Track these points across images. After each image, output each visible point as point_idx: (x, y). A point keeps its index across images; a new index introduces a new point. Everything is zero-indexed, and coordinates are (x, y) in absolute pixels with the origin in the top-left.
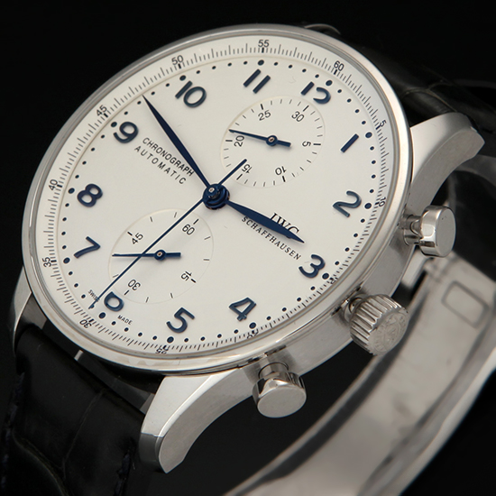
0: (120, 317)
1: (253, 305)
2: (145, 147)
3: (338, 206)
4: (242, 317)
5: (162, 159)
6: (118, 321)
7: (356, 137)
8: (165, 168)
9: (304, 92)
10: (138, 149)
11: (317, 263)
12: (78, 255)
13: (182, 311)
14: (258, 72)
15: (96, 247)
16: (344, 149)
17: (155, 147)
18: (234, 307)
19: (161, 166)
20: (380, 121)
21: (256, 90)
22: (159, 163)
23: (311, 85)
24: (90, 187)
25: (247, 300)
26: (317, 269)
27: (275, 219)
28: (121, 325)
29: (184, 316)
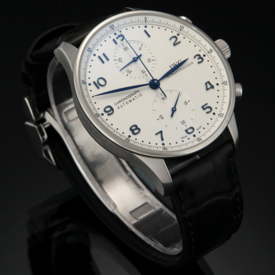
0: (197, 130)
1: (209, 82)
2: (119, 105)
3: (175, 44)
4: (212, 87)
5: (127, 100)
6: (199, 131)
7: (145, 31)
8: (132, 100)
9: (116, 43)
10: (118, 108)
11: (198, 57)
12: (162, 139)
13: (203, 107)
14: (99, 57)
15: (161, 132)
16: (149, 36)
17: (120, 101)
18: (207, 89)
19: (130, 101)
20: (144, 19)
21: (108, 60)
22: (129, 102)
23: (114, 40)
24: (131, 129)
25: (206, 84)
26: (200, 58)
27: (172, 67)
28: (201, 130)
29: (205, 107)
